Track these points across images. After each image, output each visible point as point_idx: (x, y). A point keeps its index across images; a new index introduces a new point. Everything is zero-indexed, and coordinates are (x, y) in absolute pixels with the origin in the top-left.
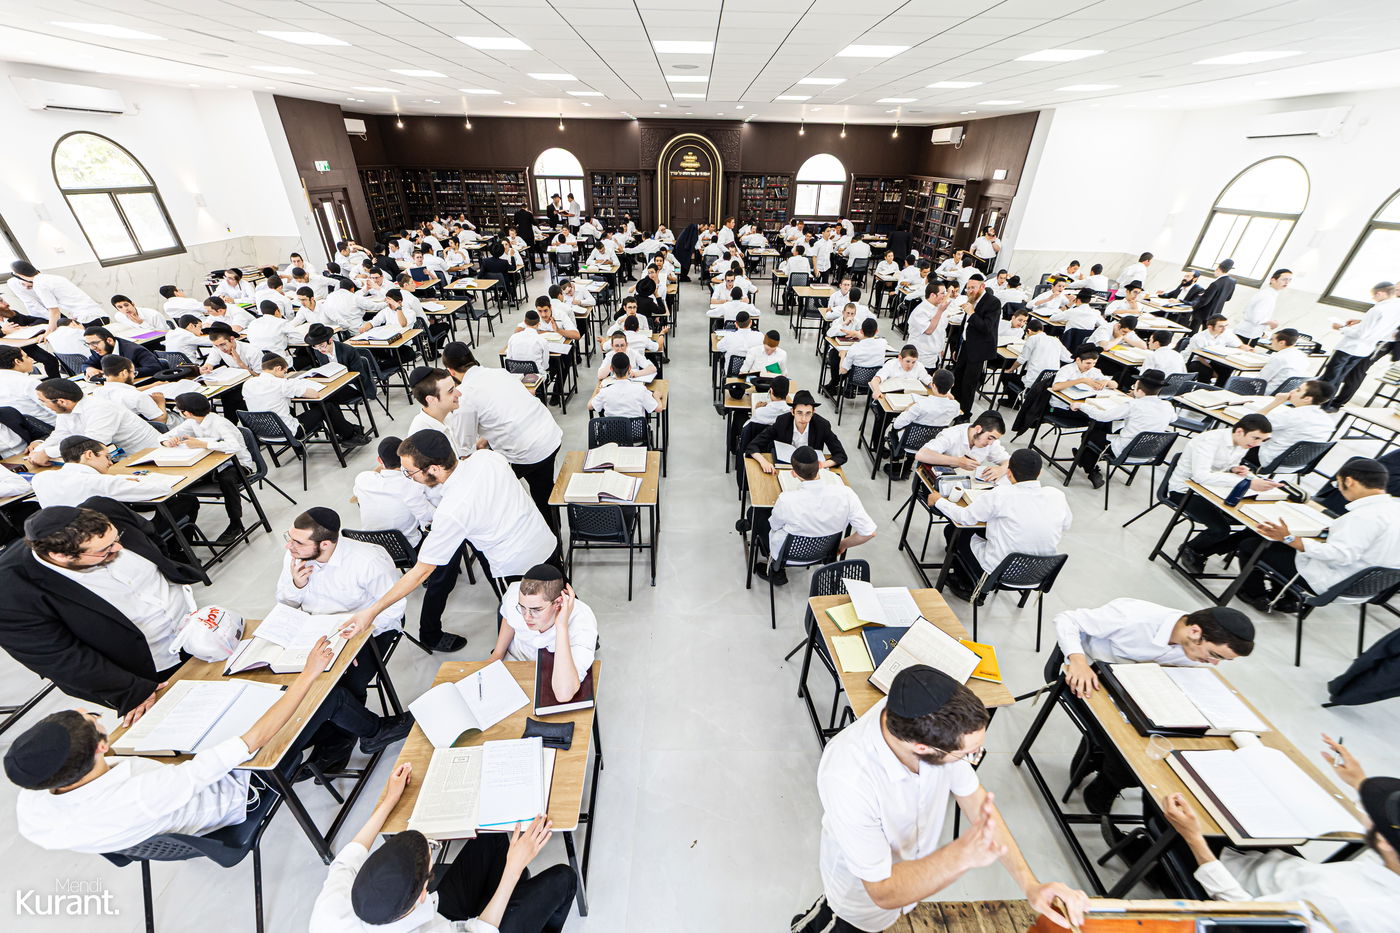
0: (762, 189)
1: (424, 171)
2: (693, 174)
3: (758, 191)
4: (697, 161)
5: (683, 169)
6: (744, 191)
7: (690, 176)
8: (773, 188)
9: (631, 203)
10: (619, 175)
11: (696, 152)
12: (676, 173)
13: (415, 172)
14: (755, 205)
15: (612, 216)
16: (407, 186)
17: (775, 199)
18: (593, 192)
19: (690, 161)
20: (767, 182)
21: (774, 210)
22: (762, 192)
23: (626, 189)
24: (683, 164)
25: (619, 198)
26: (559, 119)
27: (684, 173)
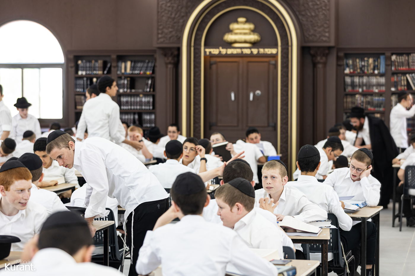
0: (381, 75)
2: (247, 51)
6: (348, 80)
7: (242, 56)
12: (215, 51)
19: (242, 32)
20: (389, 63)
27: (230, 51)
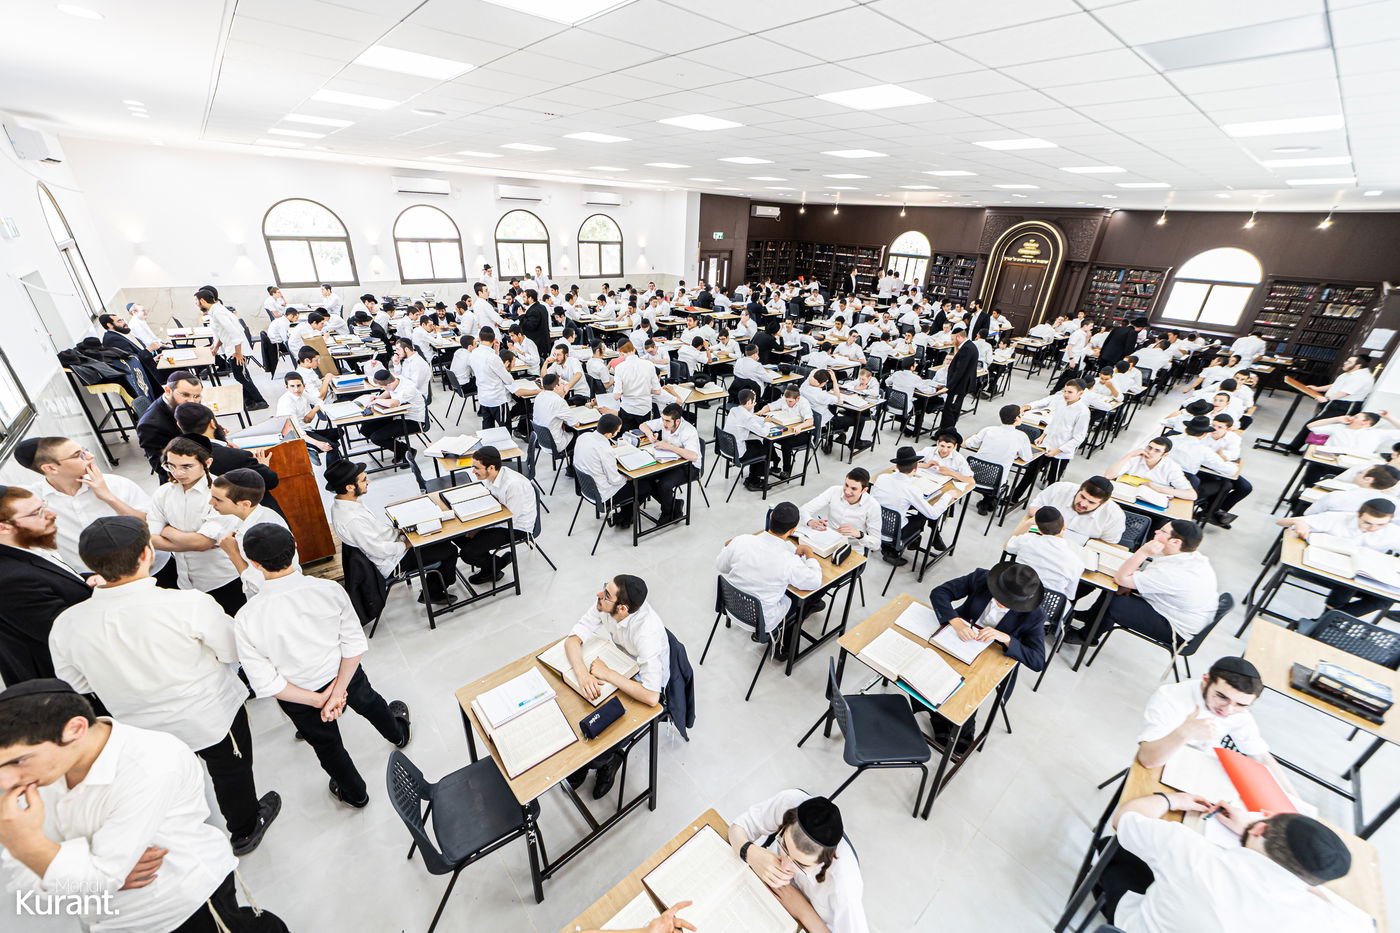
0: (1118, 283)
1: (812, 245)
2: (1030, 261)
3: (1112, 285)
4: (1037, 248)
5: (1020, 256)
6: (1094, 283)
7: (1026, 263)
8: (1135, 284)
9: (964, 284)
10: (960, 257)
11: (1038, 240)
12: (1010, 259)
13: (806, 244)
14: (1104, 300)
15: (943, 293)
16: (798, 254)
17: (1134, 295)
18: (933, 270)
19: (1030, 249)
20: (1128, 276)
21: (1129, 308)
22: (1118, 286)
23: (963, 271)
24: (1021, 251)
25: (954, 278)
26: (902, 207)
